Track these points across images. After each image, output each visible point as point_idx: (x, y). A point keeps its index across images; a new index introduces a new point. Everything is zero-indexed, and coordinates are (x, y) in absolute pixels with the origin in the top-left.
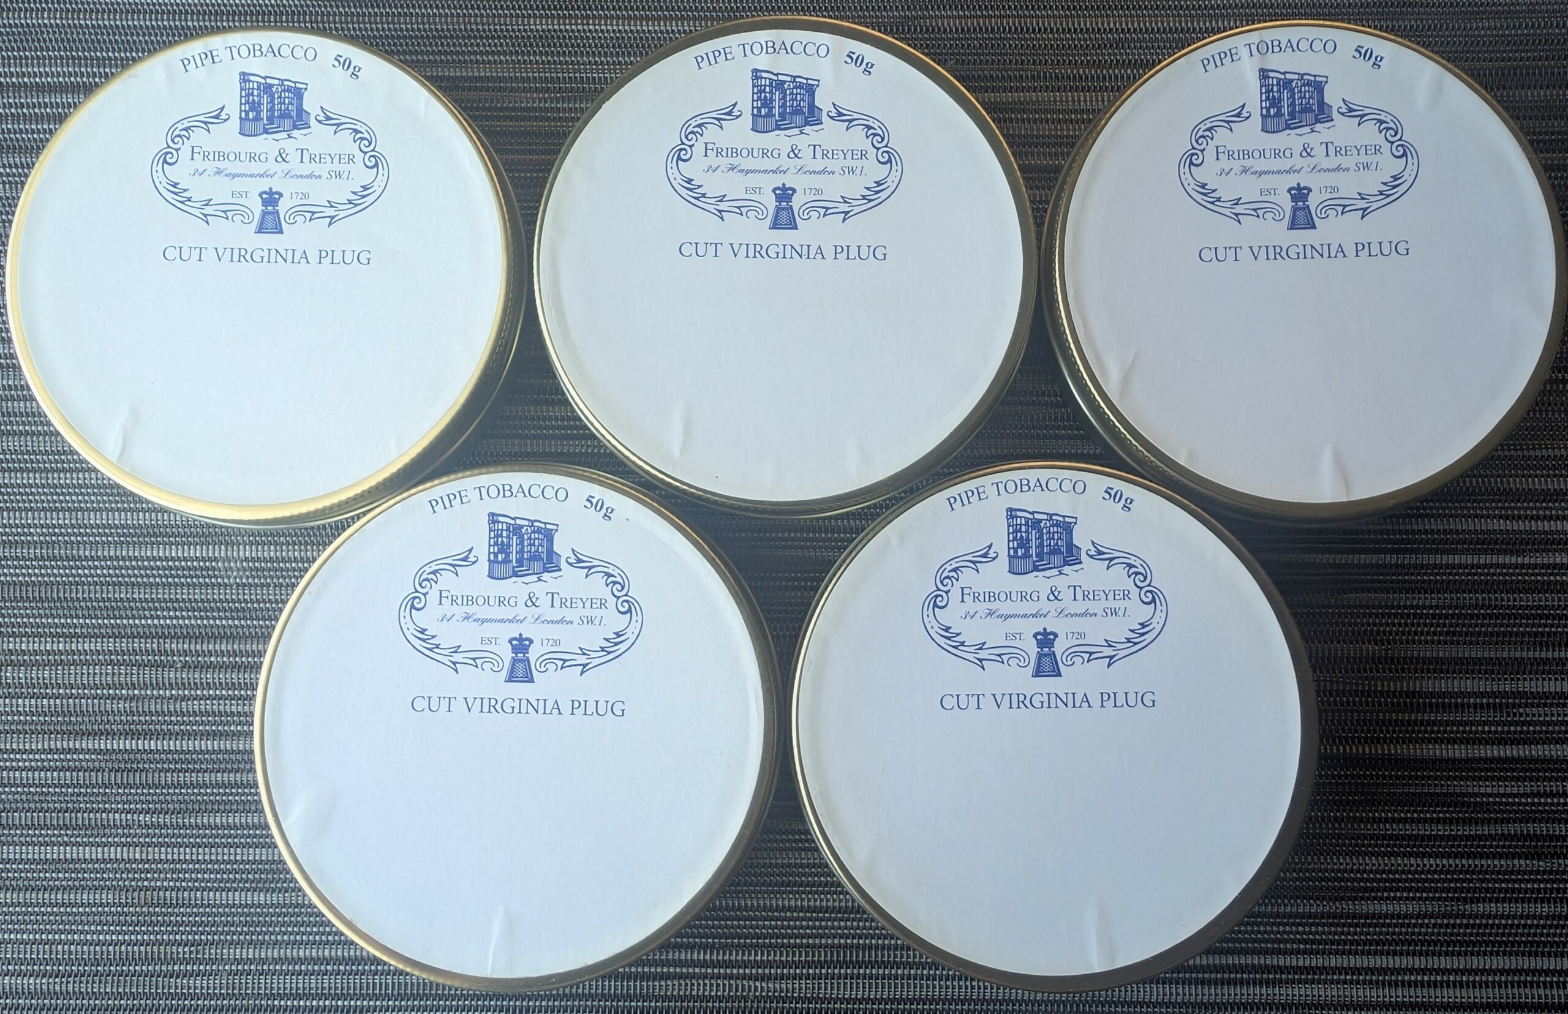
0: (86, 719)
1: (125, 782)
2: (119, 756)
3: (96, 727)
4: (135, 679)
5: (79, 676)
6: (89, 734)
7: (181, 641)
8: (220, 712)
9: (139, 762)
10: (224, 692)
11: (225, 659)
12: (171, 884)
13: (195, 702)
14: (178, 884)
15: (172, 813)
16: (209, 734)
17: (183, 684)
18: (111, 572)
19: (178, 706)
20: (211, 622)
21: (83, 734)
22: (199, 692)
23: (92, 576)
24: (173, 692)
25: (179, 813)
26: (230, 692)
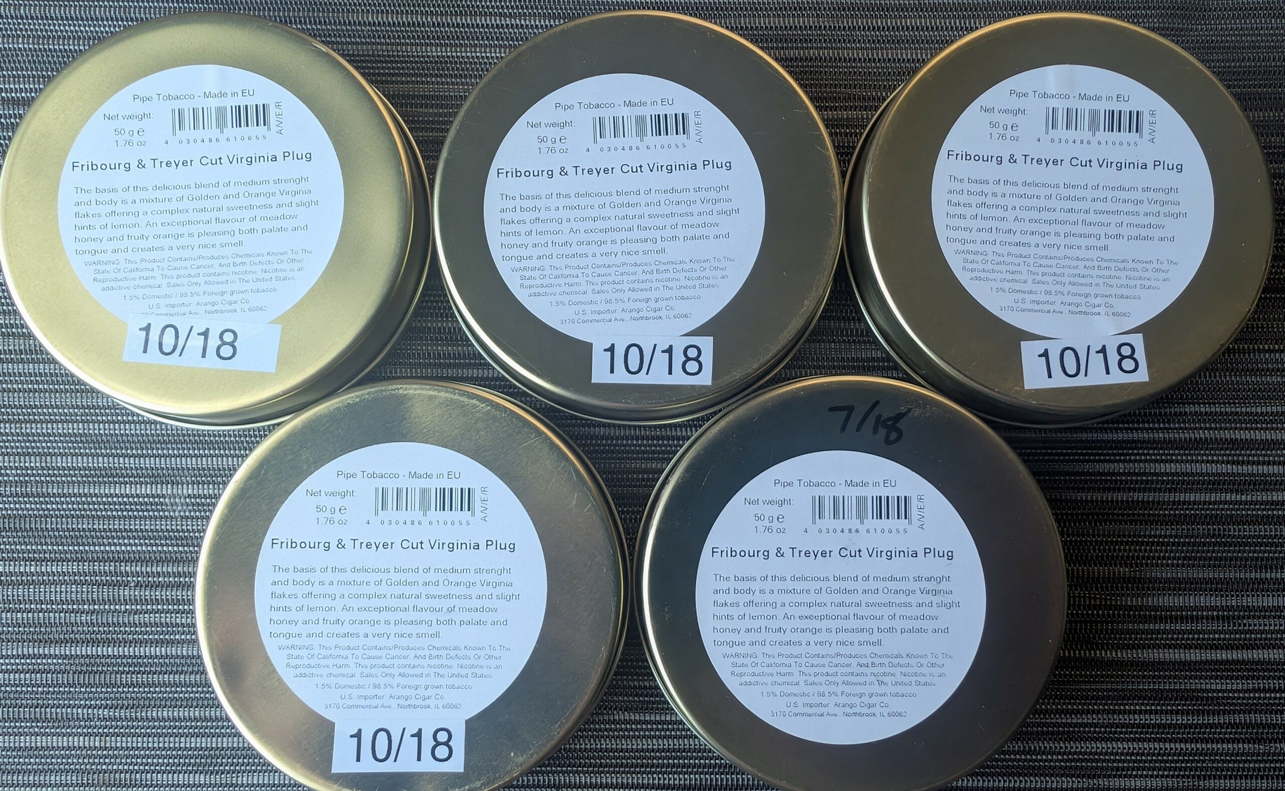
0: (54, 629)
1: (87, 682)
2: (82, 661)
3: (62, 636)
4: (95, 596)
5: (48, 594)
6: (57, 642)
7: (134, 564)
8: (167, 624)
9: (98, 666)
10: (170, 607)
11: (171, 579)
12: (126, 767)
13: (146, 615)
14: (131, 767)
15: (127, 708)
16: (157, 642)
17: (136, 600)
18: (75, 506)
19: (131, 619)
20: (160, 548)
21: (51, 642)
22: (149, 607)
23: (59, 510)
24: (128, 607)
25: (132, 708)
26: (175, 607)
